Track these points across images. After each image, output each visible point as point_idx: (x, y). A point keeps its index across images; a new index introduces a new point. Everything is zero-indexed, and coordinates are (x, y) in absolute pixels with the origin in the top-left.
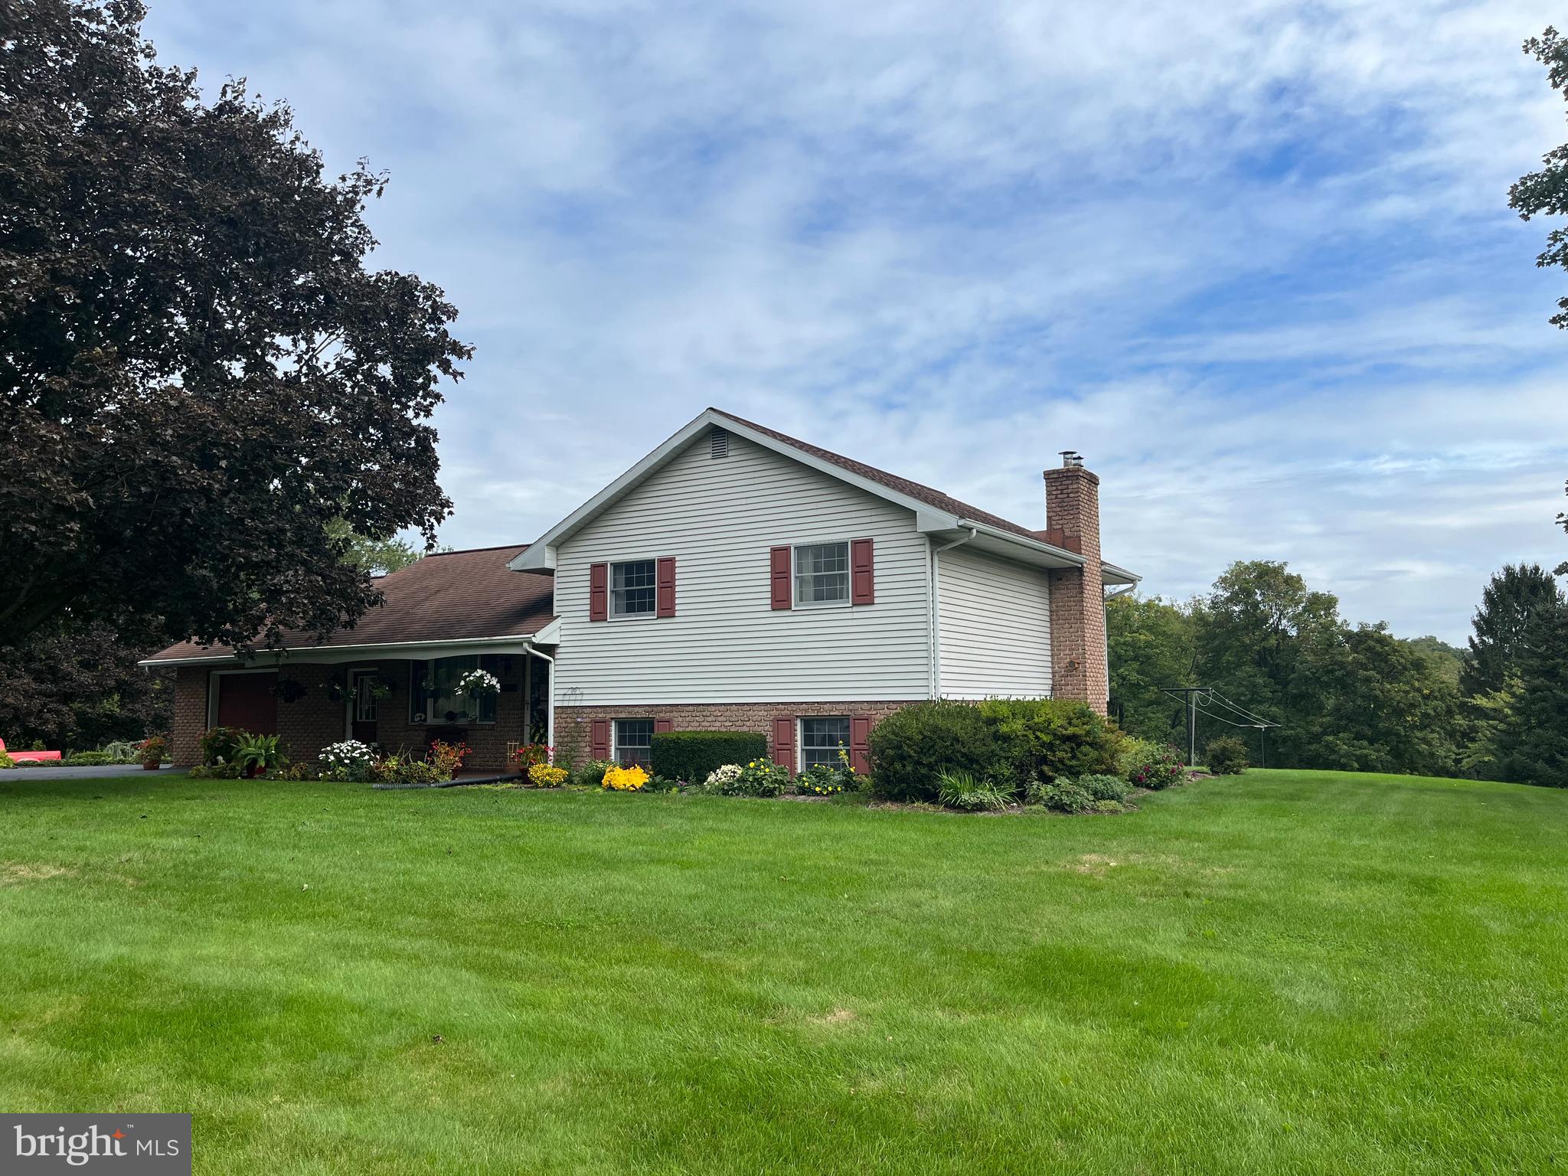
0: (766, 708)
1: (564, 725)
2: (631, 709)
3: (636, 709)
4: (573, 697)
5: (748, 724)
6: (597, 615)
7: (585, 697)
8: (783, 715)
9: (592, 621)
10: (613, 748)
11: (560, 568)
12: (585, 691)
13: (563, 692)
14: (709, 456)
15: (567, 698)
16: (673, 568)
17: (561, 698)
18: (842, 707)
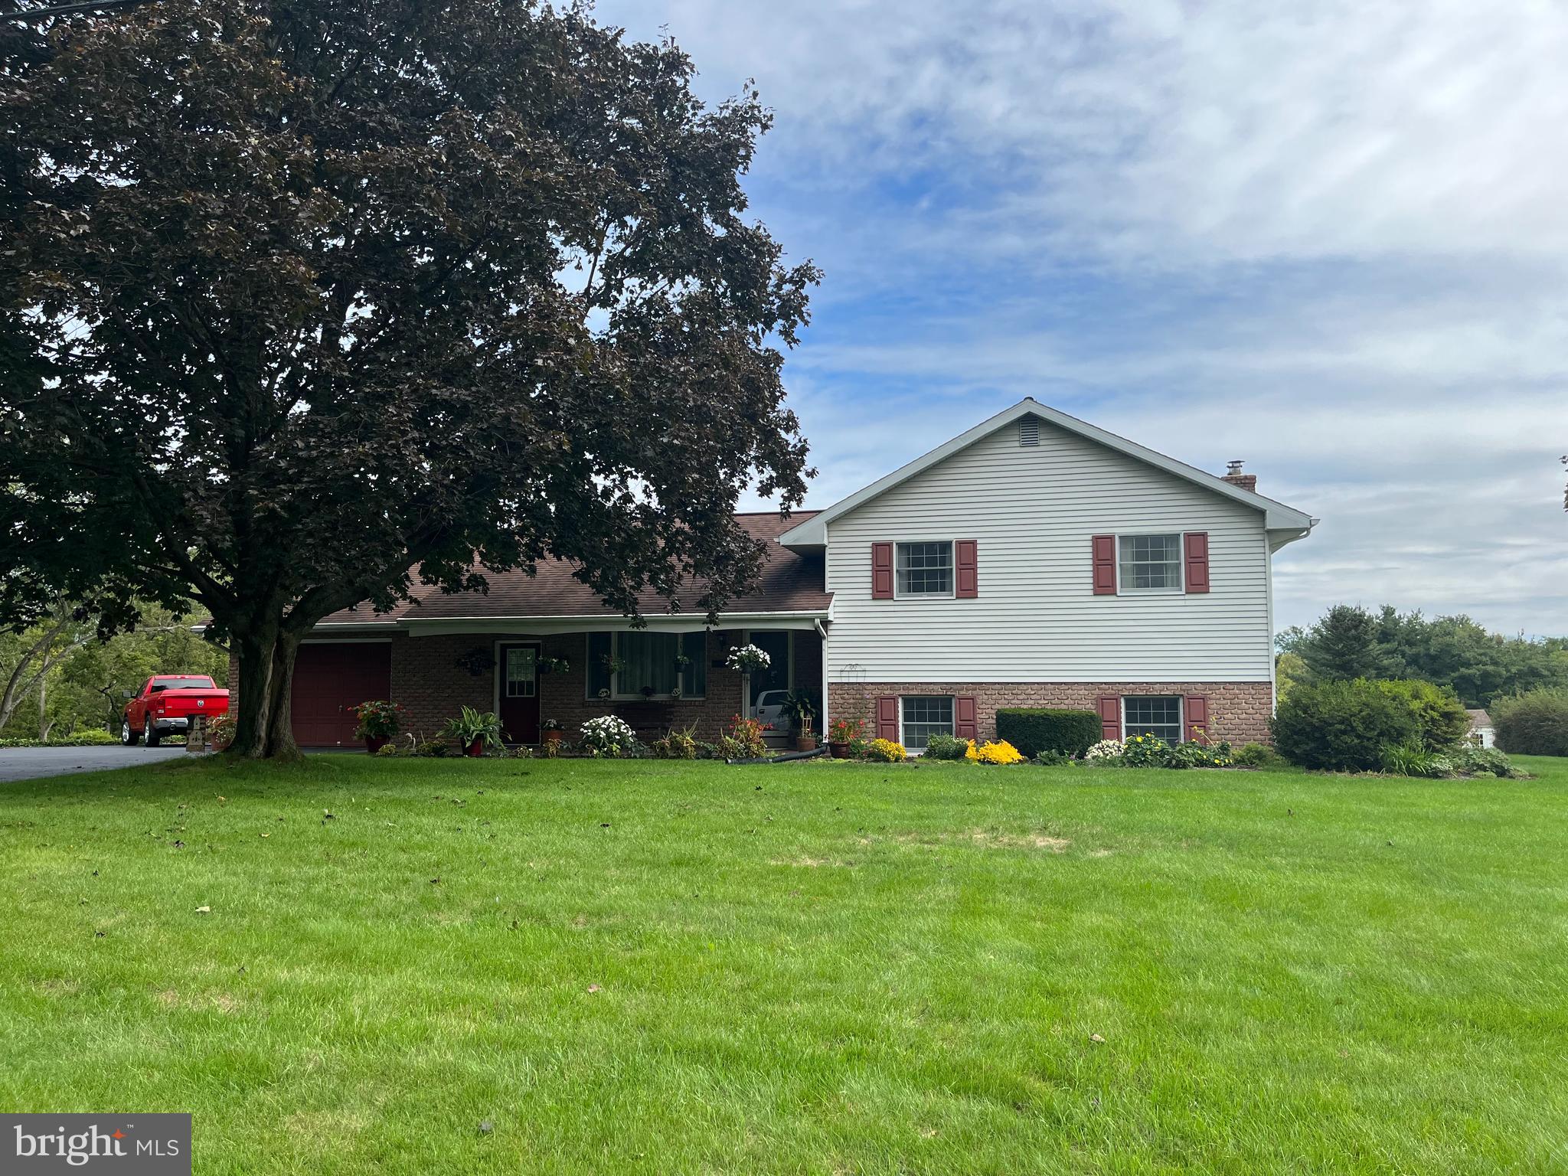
0: (1087, 687)
1: (842, 701)
2: (924, 687)
3: (931, 687)
4: (851, 674)
5: (1066, 702)
6: (881, 591)
7: (867, 674)
8: (1107, 695)
9: (874, 599)
10: (900, 724)
11: (831, 545)
12: (868, 668)
13: (839, 668)
14: (1017, 444)
15: (844, 674)
16: (975, 550)
17: (838, 674)
18: (1175, 687)
